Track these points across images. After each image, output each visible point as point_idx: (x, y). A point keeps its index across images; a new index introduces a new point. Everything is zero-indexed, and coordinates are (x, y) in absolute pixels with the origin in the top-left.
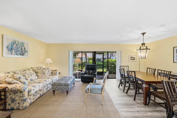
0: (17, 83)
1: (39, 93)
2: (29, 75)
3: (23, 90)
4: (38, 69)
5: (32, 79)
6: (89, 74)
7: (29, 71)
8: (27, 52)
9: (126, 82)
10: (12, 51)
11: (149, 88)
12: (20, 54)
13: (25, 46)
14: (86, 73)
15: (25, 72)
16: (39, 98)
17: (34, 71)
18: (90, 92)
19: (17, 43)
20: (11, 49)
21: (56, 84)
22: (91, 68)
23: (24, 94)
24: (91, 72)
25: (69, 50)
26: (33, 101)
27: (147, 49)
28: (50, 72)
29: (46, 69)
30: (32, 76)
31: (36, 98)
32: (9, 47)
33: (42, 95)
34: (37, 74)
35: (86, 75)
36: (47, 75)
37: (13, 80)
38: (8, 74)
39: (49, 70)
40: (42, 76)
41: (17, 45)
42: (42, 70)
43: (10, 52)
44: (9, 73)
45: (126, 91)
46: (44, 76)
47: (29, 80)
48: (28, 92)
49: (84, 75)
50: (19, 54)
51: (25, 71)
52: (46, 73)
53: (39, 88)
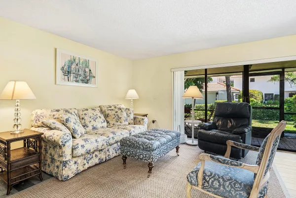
0: (58, 129)
1: (96, 156)
2: (90, 117)
3: (61, 144)
4: (110, 108)
5: (95, 126)
6: (224, 128)
7: (93, 112)
8: (94, 77)
10: (69, 76)
12: (83, 81)
13: (91, 67)
14: (214, 127)
15: (86, 112)
16: (96, 165)
17: (102, 111)
18: (200, 182)
19: (77, 61)
20: (68, 72)
21: (128, 142)
22: (233, 114)
23: (64, 152)
24: (230, 125)
25: (173, 70)
26: (81, 169)
28: (132, 116)
29: (123, 110)
30: (96, 120)
31: (90, 165)
32: (65, 69)
33: (104, 160)
34: (108, 119)
35: (213, 132)
36: (124, 123)
37: (54, 123)
38: (55, 113)
39: (129, 112)
40: (115, 123)
41: (77, 65)
42: (116, 112)
43: (66, 77)
44: (58, 111)
46: (119, 123)
47: (90, 128)
48: (73, 149)
49: (209, 130)
50: (80, 81)
51: (87, 110)
52: (123, 119)
53: (96, 144)
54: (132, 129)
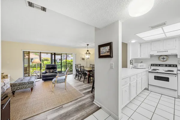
6: (50, 72)
9: (79, 74)
11: (90, 74)
14: (46, 73)
18: (56, 82)
22: (52, 68)
25: (23, 51)
27: (89, 54)
45: (79, 80)
49: (45, 73)
54: (5, 81)
